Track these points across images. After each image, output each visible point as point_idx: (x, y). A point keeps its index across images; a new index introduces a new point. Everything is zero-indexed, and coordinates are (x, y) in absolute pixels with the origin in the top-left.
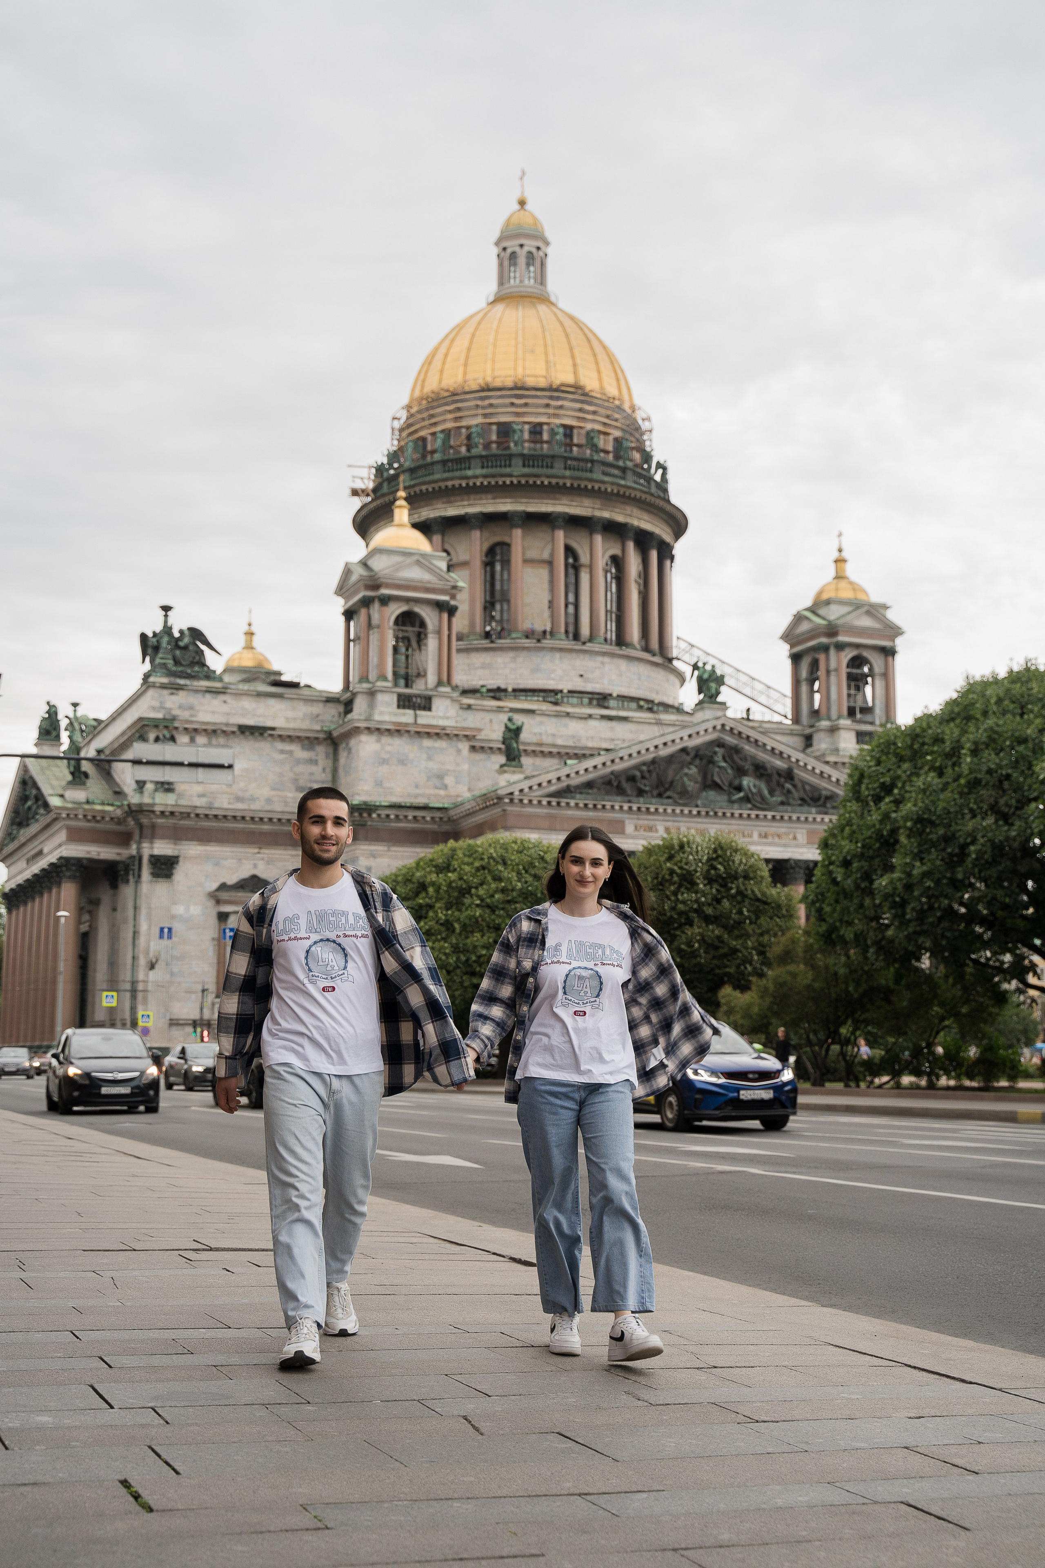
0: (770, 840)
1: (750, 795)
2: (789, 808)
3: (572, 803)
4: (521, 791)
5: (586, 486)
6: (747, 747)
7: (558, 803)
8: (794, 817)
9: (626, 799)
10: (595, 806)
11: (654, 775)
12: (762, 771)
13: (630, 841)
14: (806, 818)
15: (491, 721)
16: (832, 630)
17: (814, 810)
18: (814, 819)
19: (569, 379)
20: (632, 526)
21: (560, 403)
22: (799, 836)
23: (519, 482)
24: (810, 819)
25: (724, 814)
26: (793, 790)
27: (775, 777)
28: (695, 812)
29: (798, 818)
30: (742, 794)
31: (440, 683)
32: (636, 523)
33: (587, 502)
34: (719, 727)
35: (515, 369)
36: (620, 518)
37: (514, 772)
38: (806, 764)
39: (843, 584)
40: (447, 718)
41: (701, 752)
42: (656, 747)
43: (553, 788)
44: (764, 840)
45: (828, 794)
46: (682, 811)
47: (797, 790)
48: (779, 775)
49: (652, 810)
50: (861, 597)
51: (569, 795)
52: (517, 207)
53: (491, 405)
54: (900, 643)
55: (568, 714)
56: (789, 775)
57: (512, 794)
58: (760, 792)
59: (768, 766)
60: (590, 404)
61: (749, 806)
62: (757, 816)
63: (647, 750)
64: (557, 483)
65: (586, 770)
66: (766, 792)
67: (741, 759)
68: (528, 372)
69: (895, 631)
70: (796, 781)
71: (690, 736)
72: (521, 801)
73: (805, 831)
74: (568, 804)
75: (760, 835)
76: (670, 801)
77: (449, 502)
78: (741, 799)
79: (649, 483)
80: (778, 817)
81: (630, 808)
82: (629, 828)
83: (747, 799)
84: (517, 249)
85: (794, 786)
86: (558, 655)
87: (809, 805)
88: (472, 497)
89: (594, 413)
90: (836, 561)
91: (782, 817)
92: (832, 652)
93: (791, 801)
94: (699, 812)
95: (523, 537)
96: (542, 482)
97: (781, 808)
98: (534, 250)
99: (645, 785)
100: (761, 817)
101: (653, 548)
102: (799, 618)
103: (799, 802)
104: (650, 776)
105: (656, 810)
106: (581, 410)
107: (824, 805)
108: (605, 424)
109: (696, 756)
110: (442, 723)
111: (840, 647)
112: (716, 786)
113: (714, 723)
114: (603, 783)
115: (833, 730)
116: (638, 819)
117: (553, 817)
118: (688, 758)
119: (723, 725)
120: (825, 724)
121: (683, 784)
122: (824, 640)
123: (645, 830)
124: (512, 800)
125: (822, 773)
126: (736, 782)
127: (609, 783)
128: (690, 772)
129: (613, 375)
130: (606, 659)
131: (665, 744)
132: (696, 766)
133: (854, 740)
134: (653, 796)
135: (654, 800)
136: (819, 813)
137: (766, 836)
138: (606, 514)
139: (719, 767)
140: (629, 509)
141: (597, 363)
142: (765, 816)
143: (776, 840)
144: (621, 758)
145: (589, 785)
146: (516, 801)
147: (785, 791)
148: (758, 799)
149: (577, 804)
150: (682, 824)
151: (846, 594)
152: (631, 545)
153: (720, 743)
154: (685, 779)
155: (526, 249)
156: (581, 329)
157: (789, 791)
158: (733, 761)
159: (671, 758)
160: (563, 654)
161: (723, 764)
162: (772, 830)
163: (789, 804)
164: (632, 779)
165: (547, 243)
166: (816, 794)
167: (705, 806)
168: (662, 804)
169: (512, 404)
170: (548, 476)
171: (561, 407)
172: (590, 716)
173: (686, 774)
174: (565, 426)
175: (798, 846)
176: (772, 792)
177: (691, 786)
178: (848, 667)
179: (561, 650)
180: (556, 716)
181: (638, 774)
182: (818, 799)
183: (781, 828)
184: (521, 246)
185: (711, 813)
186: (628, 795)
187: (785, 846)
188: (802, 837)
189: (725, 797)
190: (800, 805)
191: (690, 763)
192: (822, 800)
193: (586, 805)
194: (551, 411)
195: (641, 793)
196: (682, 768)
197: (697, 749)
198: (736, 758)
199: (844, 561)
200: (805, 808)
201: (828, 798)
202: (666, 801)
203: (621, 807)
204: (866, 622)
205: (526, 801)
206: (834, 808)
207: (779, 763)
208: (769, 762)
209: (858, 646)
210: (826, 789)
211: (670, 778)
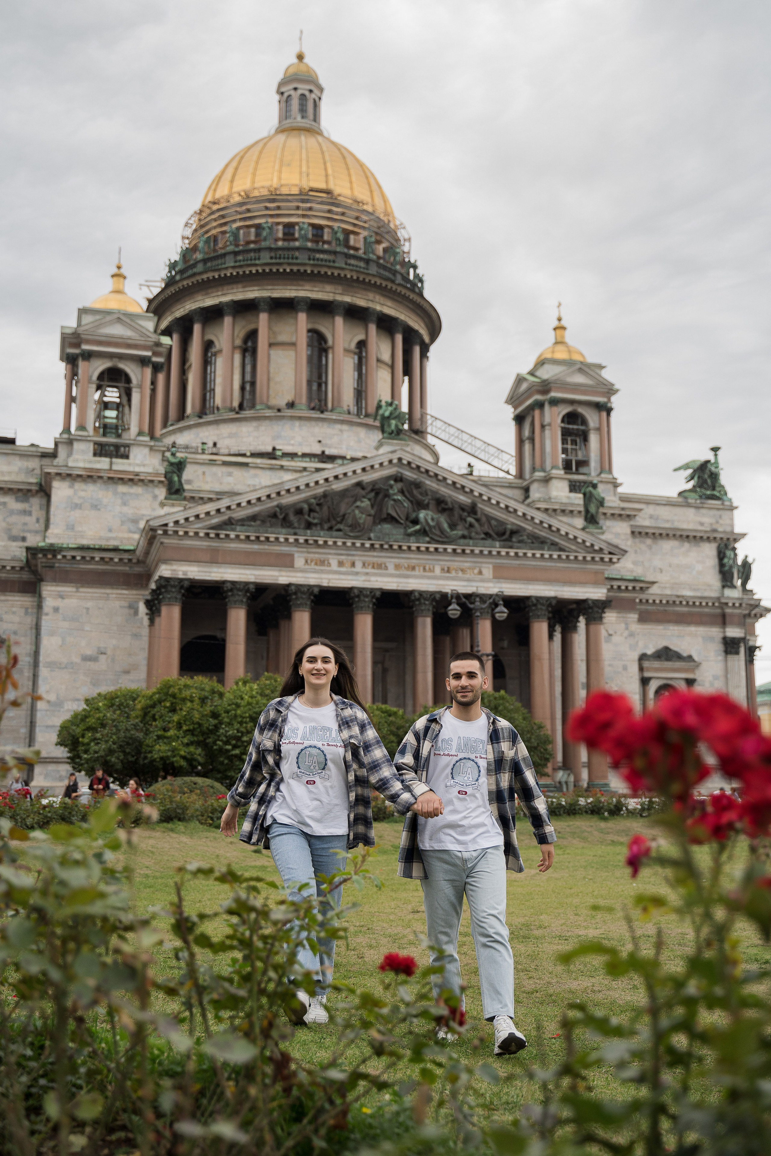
0: (453, 574)
1: (427, 528)
2: (471, 542)
3: (232, 535)
4: (176, 522)
5: (326, 273)
6: (428, 482)
7: (217, 535)
8: (477, 551)
9: (292, 531)
10: (258, 538)
11: (325, 508)
12: (443, 505)
13: (300, 574)
14: (490, 552)
15: (204, 473)
16: (545, 387)
17: (497, 544)
18: (499, 553)
19: (322, 186)
20: (374, 310)
21: (308, 205)
22: (485, 571)
23: (264, 270)
24: (494, 553)
25: (400, 547)
26: (476, 525)
27: (457, 512)
28: (367, 545)
29: (481, 552)
30: (418, 527)
31: (140, 433)
32: (378, 308)
33: (328, 288)
34: (395, 461)
35: (272, 180)
36: (362, 303)
37: (173, 505)
38: (489, 499)
39: (560, 347)
40: (144, 465)
41: (377, 487)
42: (326, 480)
43: (215, 521)
44: (447, 575)
45: (515, 528)
46: (354, 544)
47: (481, 525)
48: (463, 510)
49: (321, 542)
50: (577, 357)
51: (228, 527)
52: (295, 60)
53: (249, 211)
54: (615, 401)
55: (282, 467)
56: (473, 510)
57: (166, 525)
58: (439, 525)
59: (449, 500)
60: (338, 205)
61: (427, 539)
62: (436, 549)
63: (317, 483)
64: (298, 270)
65: (249, 502)
66: (445, 526)
67: (421, 494)
68: (283, 182)
69: (610, 390)
70: (479, 515)
71: (364, 470)
72: (176, 532)
73: (491, 566)
74: (227, 536)
75: (443, 570)
76: (340, 533)
77: (207, 294)
78: (417, 532)
79: (394, 275)
80: (459, 551)
81: (296, 540)
82: (299, 562)
83: (424, 532)
84: (292, 93)
85: (478, 520)
86: (297, 423)
87: (494, 539)
88: (225, 288)
89: (343, 214)
90: (555, 329)
91: (463, 551)
92: (547, 407)
93: (473, 534)
94: (372, 545)
95: (270, 320)
96: (285, 270)
97: (462, 541)
98: (307, 93)
99: (314, 518)
100: (441, 550)
101: (398, 332)
102: (520, 380)
103: (483, 536)
104: (321, 509)
105: (326, 542)
106: (329, 211)
107: (509, 539)
108: (355, 225)
109: (372, 490)
110: (137, 469)
111: (554, 402)
112: (391, 519)
113: (390, 456)
114: (269, 516)
115: (547, 480)
116: (309, 553)
117: (215, 551)
118: (363, 492)
119: (400, 459)
120: (539, 474)
121: (354, 516)
122: (539, 397)
123: (316, 564)
124: (165, 532)
125: (507, 507)
126: (414, 515)
127: (274, 516)
128: (363, 505)
129: (367, 187)
130: (345, 427)
131: (336, 477)
132: (369, 500)
133: (567, 489)
134: (322, 529)
135: (322, 533)
136: (504, 547)
137: (448, 571)
138: (347, 299)
139: (394, 500)
140: (371, 296)
141: (349, 175)
142: (445, 549)
143: (460, 574)
144: (288, 491)
145: (253, 518)
146: (170, 533)
147: (467, 525)
148: (437, 532)
149: (237, 536)
150: (356, 558)
151: (561, 354)
152: (373, 328)
153: (398, 479)
154: (357, 512)
155: (300, 92)
156: (339, 150)
157: (471, 525)
158: (413, 495)
159: (344, 493)
160: (303, 422)
161: (399, 497)
162: (455, 565)
163: (471, 538)
164: (299, 512)
165: (321, 90)
166: (501, 529)
167: (378, 539)
168: (332, 537)
169: (267, 208)
170: (289, 264)
171: (310, 209)
172: (305, 469)
173: (357, 507)
174: (314, 226)
175: (482, 581)
176: (453, 526)
177: (362, 518)
178: (563, 421)
179: (300, 418)
180: (270, 469)
181: (306, 506)
182: (504, 534)
183: (465, 562)
184: (295, 89)
185: (386, 546)
186: (294, 528)
187: (469, 580)
188: (488, 571)
189: (402, 531)
190: (483, 539)
191: (364, 497)
192: (508, 533)
193: (248, 537)
194: (300, 212)
195: (309, 526)
196: (355, 501)
197: (374, 483)
198: (415, 492)
199: (564, 328)
200: (489, 542)
201: (513, 533)
202: (335, 533)
203: (287, 540)
204: (579, 379)
205: (181, 533)
206: (520, 542)
207: (463, 499)
208: (450, 496)
209: (572, 402)
210: (513, 524)
211: (341, 513)
